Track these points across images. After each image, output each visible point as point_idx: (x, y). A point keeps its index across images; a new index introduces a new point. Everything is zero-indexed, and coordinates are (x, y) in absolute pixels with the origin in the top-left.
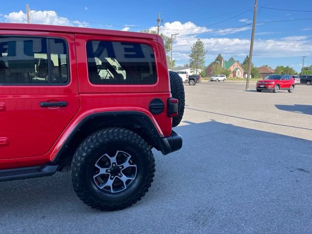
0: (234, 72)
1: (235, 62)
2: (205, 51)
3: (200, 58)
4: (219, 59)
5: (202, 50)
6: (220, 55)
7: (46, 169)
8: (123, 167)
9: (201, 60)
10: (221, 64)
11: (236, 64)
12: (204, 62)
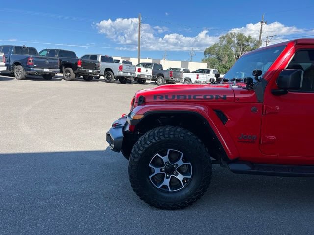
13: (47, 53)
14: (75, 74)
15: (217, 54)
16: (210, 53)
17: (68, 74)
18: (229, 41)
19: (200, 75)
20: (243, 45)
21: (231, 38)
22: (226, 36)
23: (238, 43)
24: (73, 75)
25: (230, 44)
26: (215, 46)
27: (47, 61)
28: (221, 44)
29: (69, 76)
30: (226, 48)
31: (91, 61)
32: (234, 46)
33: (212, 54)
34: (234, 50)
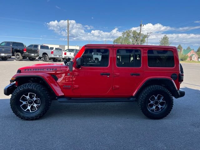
0: (191, 57)
1: (191, 50)
4: (180, 48)
5: (168, 42)
6: (180, 45)
7: (131, 99)
8: (160, 101)
10: (181, 51)
11: (192, 51)
13: (5, 44)
14: (23, 56)
17: (18, 57)
18: (128, 36)
20: (136, 37)
21: (129, 34)
22: (126, 32)
23: (133, 36)
24: (21, 58)
25: (129, 37)
26: (120, 38)
27: (3, 49)
28: (123, 37)
29: (19, 58)
30: (126, 39)
31: (33, 49)
32: (131, 38)
34: (131, 41)
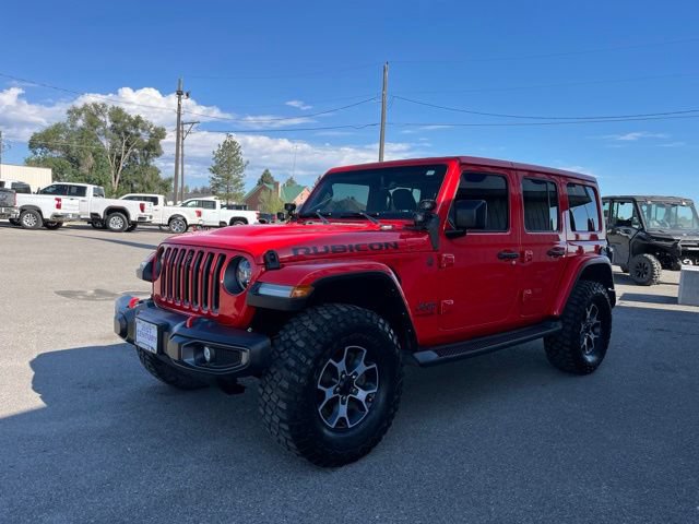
2: (244, 163)
3: (235, 176)
4: (265, 180)
5: (238, 159)
6: (267, 171)
9: (236, 181)
10: (276, 191)
11: (305, 192)
12: (242, 185)
15: (67, 149)
16: (47, 146)
18: (93, 121)
19: (65, 200)
20: (127, 133)
21: (95, 116)
22: (84, 109)
23: (114, 129)
25: (95, 127)
26: (57, 130)
28: (72, 126)
30: (86, 135)
32: (104, 133)
33: (52, 149)
34: (106, 144)
